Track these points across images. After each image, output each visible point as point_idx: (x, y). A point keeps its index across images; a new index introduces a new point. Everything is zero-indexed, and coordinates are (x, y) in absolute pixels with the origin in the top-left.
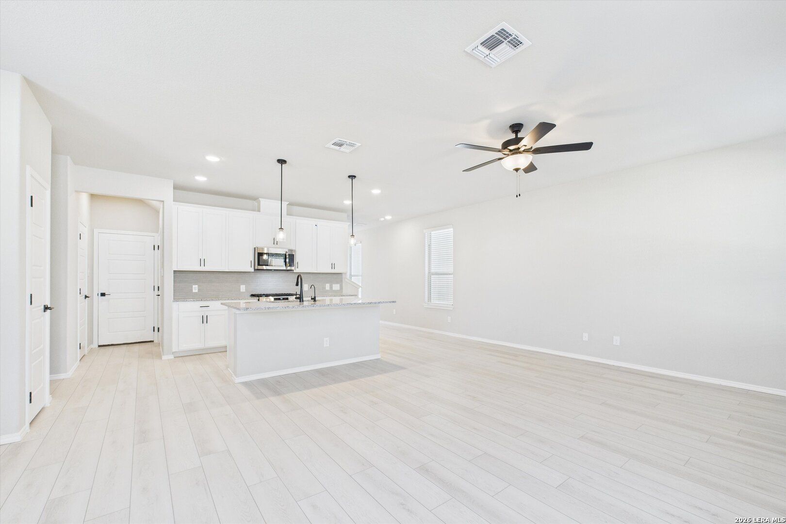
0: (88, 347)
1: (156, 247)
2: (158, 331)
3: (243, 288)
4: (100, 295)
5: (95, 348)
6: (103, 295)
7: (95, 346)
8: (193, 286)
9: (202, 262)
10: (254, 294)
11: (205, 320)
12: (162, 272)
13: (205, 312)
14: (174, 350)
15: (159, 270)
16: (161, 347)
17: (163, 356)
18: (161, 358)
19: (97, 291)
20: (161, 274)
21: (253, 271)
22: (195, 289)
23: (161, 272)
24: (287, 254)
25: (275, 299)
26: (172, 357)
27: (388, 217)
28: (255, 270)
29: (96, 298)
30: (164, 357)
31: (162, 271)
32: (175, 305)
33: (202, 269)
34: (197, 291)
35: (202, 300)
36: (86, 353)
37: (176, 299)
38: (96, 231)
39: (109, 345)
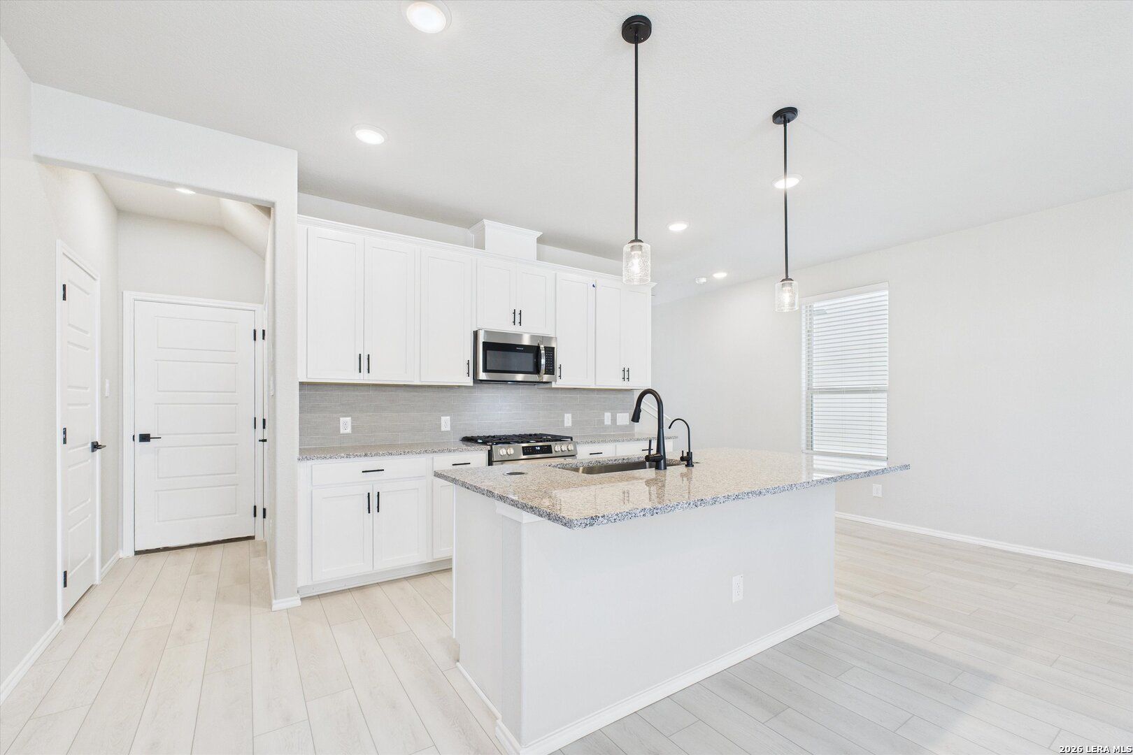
0: (103, 562)
1: (259, 335)
2: (264, 517)
3: (446, 423)
4: (137, 438)
5: (128, 558)
6: (145, 438)
7: (127, 552)
8: (341, 419)
9: (364, 362)
10: (469, 435)
11: (373, 503)
12: (272, 388)
13: (373, 484)
14: (300, 584)
15: (266, 383)
16: (269, 562)
17: (274, 601)
18: (271, 605)
19: (131, 429)
20: (269, 391)
21: (472, 384)
22: (346, 425)
23: (269, 386)
24: (542, 346)
25: (526, 451)
26: (295, 601)
27: (720, 275)
28: (476, 380)
29: (130, 447)
30: (278, 604)
31: (271, 383)
32: (304, 468)
33: (364, 378)
34: (349, 430)
35: (366, 455)
36: (97, 582)
37: (306, 453)
38: (129, 296)
39: (158, 550)
